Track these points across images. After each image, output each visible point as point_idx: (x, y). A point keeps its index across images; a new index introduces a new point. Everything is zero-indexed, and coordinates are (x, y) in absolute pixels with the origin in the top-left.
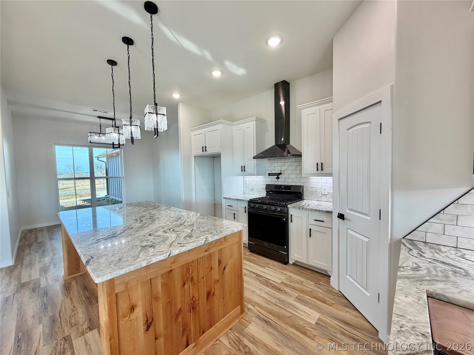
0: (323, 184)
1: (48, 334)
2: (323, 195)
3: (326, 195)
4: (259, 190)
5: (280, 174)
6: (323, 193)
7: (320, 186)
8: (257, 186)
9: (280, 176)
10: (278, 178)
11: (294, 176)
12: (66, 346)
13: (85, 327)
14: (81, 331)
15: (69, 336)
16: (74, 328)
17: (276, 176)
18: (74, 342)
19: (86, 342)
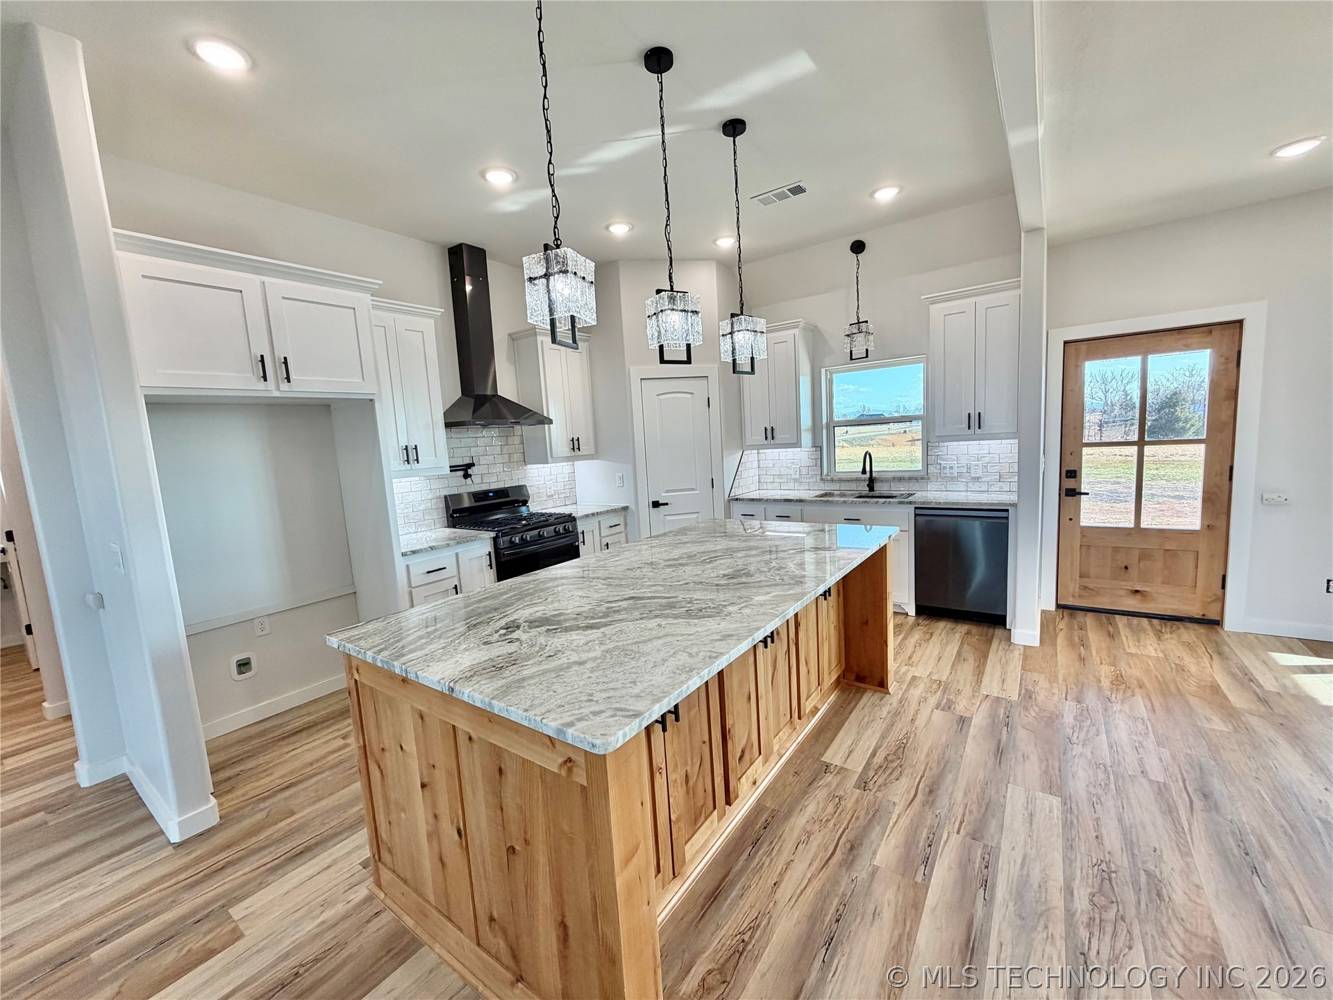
0: (547, 478)
1: (878, 823)
2: (549, 497)
3: (552, 496)
4: (414, 519)
5: (471, 465)
6: (549, 494)
7: (542, 482)
8: (407, 508)
9: (470, 471)
10: (466, 476)
11: (499, 468)
12: (871, 773)
13: (829, 778)
14: (839, 777)
15: (857, 786)
16: (841, 793)
17: (461, 473)
18: (860, 770)
19: (849, 756)
